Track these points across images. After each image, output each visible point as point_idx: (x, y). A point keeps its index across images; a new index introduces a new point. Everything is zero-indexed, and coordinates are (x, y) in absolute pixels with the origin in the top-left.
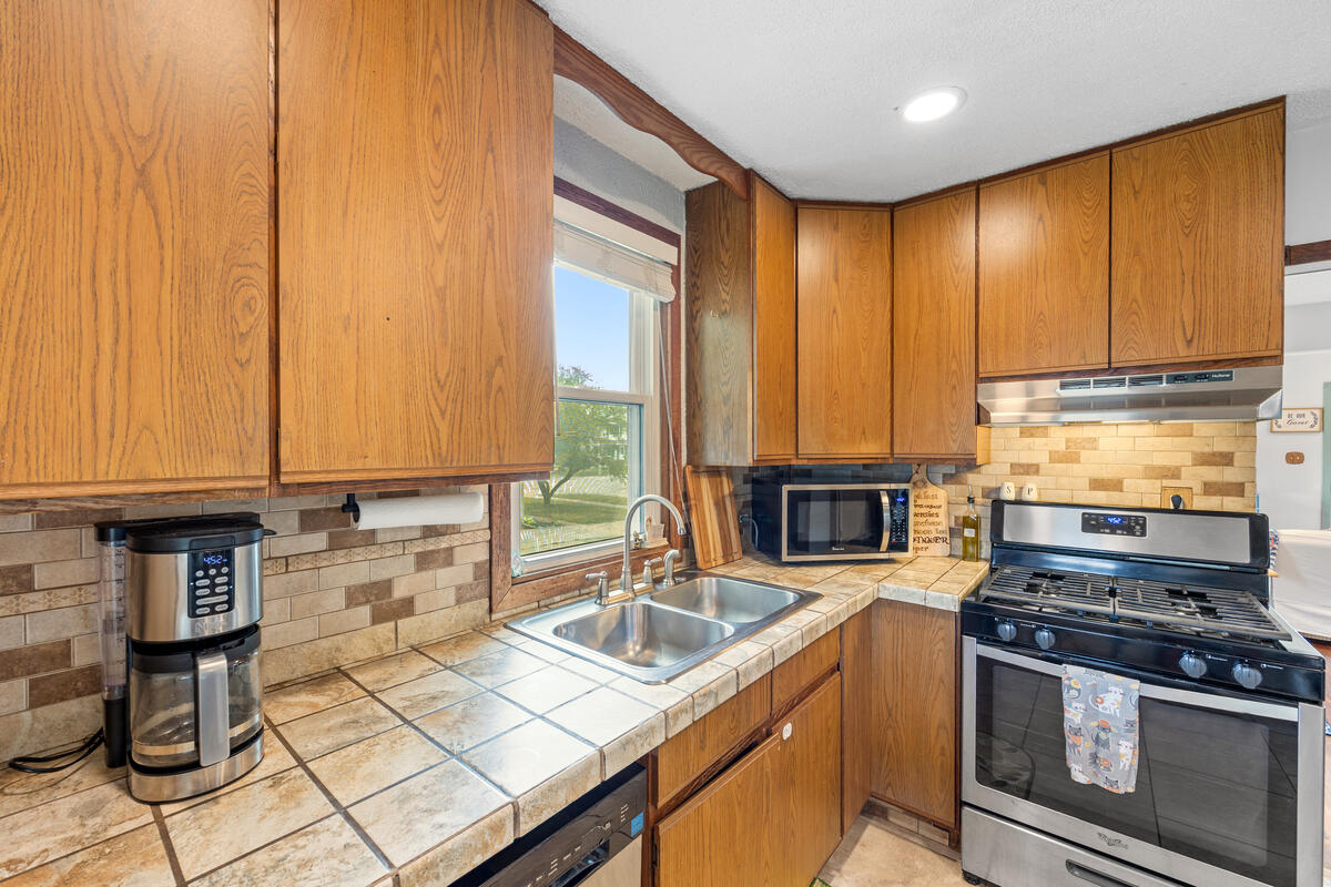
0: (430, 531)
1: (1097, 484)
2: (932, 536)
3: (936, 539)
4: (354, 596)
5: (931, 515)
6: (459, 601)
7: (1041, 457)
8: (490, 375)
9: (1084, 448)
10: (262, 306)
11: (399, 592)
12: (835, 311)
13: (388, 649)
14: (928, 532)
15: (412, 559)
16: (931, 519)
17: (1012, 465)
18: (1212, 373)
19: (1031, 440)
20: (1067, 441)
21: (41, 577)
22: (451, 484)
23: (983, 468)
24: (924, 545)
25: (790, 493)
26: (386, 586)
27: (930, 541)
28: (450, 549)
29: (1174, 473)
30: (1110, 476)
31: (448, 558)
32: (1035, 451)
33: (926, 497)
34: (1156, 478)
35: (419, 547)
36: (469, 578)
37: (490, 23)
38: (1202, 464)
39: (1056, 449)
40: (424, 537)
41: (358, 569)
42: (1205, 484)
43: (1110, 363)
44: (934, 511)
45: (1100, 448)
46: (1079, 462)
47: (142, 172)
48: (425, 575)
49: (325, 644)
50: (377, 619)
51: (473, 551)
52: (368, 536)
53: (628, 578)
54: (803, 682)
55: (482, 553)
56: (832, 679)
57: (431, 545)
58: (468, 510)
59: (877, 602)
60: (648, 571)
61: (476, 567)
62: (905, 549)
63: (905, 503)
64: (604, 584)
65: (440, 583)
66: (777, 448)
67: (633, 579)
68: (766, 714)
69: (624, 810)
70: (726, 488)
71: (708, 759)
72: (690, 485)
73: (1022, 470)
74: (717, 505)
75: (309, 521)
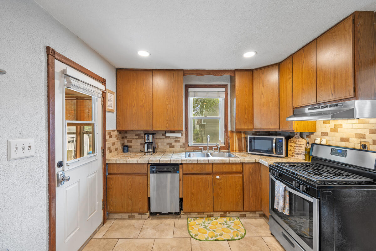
0: (177, 138)
1: (343, 140)
2: (300, 153)
3: (301, 154)
4: (168, 144)
5: (300, 147)
6: (180, 147)
7: (328, 131)
9: (339, 127)
10: (151, 114)
11: (173, 144)
12: (263, 94)
13: (171, 151)
14: (299, 152)
15: (174, 141)
16: (300, 148)
17: (321, 133)
18: (339, 104)
19: (325, 124)
20: (335, 125)
23: (315, 133)
24: (297, 155)
26: (171, 144)
27: (299, 154)
28: (179, 140)
29: (363, 136)
30: (346, 137)
31: (179, 141)
32: (327, 128)
33: (299, 142)
34: (359, 138)
36: (182, 145)
38: (372, 134)
39: (332, 128)
40: (176, 138)
41: (168, 141)
42: (373, 141)
43: (317, 102)
44: (301, 146)
45: (343, 127)
46: (338, 132)
47: (144, 106)
48: (176, 143)
49: (164, 149)
50: (170, 147)
51: (183, 141)
52: (169, 137)
53: (208, 149)
54: (225, 171)
55: (184, 142)
56: (238, 175)
57: (177, 139)
58: (179, 135)
59: (259, 164)
60: (213, 149)
61: (183, 143)
62: (283, 155)
63: (282, 142)
64: (203, 149)
65: (178, 145)
66: (244, 127)
67: (210, 150)
68: (211, 171)
69: (175, 169)
70: (243, 136)
71: (194, 171)
72: (230, 134)
73: (324, 134)
74: (238, 139)
75: (163, 135)
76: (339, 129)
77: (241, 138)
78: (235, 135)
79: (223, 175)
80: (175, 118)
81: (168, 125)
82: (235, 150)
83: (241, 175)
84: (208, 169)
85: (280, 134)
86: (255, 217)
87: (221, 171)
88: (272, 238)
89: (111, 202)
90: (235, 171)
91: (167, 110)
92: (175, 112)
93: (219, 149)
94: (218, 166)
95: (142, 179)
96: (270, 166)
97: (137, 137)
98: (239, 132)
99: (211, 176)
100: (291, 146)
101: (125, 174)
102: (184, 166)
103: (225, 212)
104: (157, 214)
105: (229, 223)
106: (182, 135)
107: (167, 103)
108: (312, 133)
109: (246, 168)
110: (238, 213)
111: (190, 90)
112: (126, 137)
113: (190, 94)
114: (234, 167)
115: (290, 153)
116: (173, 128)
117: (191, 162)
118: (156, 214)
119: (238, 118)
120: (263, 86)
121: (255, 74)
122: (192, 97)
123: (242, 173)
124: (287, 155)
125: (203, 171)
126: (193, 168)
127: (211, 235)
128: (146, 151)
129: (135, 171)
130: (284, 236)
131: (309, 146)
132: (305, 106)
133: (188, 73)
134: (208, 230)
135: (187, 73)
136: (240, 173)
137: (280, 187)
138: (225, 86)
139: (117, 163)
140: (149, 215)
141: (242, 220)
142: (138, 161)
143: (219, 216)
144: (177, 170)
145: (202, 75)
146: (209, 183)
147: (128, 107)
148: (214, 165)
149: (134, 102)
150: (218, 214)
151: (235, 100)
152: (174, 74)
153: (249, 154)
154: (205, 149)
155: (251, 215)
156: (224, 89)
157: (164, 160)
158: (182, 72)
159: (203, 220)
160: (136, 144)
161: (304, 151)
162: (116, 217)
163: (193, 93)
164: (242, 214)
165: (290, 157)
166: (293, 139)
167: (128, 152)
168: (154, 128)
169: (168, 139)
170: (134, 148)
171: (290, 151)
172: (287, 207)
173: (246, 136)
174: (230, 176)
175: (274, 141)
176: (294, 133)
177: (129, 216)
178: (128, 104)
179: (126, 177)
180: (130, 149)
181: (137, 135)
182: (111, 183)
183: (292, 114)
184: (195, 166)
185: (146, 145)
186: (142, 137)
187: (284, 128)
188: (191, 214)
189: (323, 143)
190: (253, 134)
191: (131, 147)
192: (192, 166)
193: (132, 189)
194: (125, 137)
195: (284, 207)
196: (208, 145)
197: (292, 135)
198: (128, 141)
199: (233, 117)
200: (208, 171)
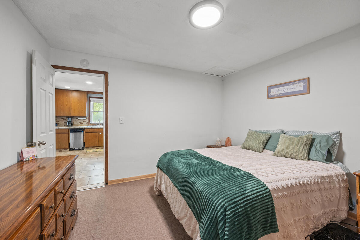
0: (84, 120)
4: (79, 122)
6: (86, 124)
13: (81, 126)
26: (81, 122)
31: (85, 121)
47: (67, 105)
49: (77, 125)
50: (81, 124)
52: (80, 119)
53: (99, 125)
55: (88, 122)
58: (85, 119)
60: (102, 125)
64: (97, 125)
68: (97, 131)
71: (90, 131)
75: (77, 118)
80: (82, 111)
81: (79, 114)
84: (96, 130)
87: (102, 131)
91: (79, 108)
92: (83, 109)
95: (65, 135)
97: (62, 119)
99: (97, 133)
102: (86, 130)
104: (73, 150)
106: (87, 118)
107: (79, 104)
111: (91, 99)
113: (91, 101)
116: (82, 115)
125: (94, 131)
126: (89, 130)
128: (68, 124)
129: (62, 132)
135: (89, 93)
140: (69, 150)
142: (64, 128)
144: (82, 131)
145: (96, 94)
146: (96, 136)
147: (58, 106)
148: (99, 129)
149: (61, 104)
152: (83, 93)
158: (86, 92)
159: (94, 150)
160: (62, 122)
163: (93, 101)
168: (72, 115)
170: (61, 125)
177: (59, 150)
181: (62, 118)
184: (90, 129)
185: (68, 122)
186: (65, 120)
188: (89, 148)
191: (59, 124)
193: (61, 139)
196: (99, 123)
198: (57, 121)
200: (96, 131)
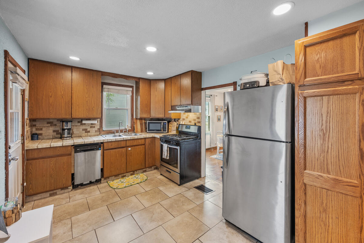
0: (92, 124)
4: (83, 130)
6: (95, 132)
8: (93, 108)
10: (71, 105)
11: (88, 130)
12: (156, 96)
13: (87, 136)
15: (90, 127)
17: (182, 119)
19: (184, 115)
20: (187, 115)
21: (57, 125)
22: (94, 119)
25: (148, 122)
26: (86, 129)
27: (174, 130)
29: (195, 120)
30: (190, 120)
31: (94, 127)
32: (184, 117)
33: (174, 124)
35: (91, 126)
36: (97, 130)
37: (93, 76)
39: (186, 117)
41: (84, 127)
42: (198, 122)
43: (180, 104)
44: (174, 126)
47: (63, 97)
48: (91, 129)
49: (80, 134)
50: (86, 132)
51: (98, 127)
52: (85, 124)
53: (119, 132)
54: (134, 144)
56: (142, 146)
57: (92, 126)
58: (95, 122)
59: (154, 137)
60: (123, 132)
61: (98, 128)
62: (166, 131)
63: (166, 124)
64: (115, 132)
65: (93, 130)
66: (145, 116)
67: (120, 132)
68: (125, 146)
69: (98, 147)
70: (143, 122)
71: (112, 147)
72: (135, 121)
73: (184, 119)
74: (140, 124)
75: (79, 122)
76: (189, 117)
77: (142, 123)
78: (138, 121)
79: (133, 147)
80: (94, 108)
81: (87, 114)
82: (138, 131)
83: (144, 146)
84: (123, 144)
85: (164, 120)
86: (152, 170)
87: (132, 145)
88: (161, 176)
89: (31, 185)
90: (140, 143)
91: (87, 102)
92: (94, 104)
93: (127, 131)
94: (130, 141)
96: (160, 137)
97: (49, 125)
98: (141, 119)
99: (125, 149)
100: (170, 126)
101: (47, 157)
102: (105, 144)
103: (134, 171)
104: (79, 187)
105: (137, 176)
106: (97, 122)
107: (87, 96)
108: (179, 119)
109: (147, 141)
110: (141, 170)
111: (105, 86)
112: (35, 126)
113: (105, 90)
114: (140, 141)
115: (169, 130)
116: (88, 116)
117: (111, 141)
118: (78, 185)
119: (141, 110)
120: (156, 91)
121: (152, 82)
122: (106, 92)
123: (144, 144)
124: (168, 132)
125: (120, 146)
126: (112, 145)
127: (128, 184)
129: (58, 153)
130: (167, 171)
131: (178, 126)
132: (176, 106)
133: (106, 74)
134: (125, 183)
135: (104, 75)
136: (143, 145)
137: (165, 146)
138: (132, 87)
139: (38, 148)
140: (72, 188)
141: (145, 173)
142: (63, 144)
143: (130, 174)
144: (99, 148)
145: (116, 78)
146: (123, 154)
147: (44, 97)
148: (127, 141)
149: (51, 93)
150: (129, 174)
151: (139, 98)
152: (94, 74)
153: (147, 133)
154: (117, 131)
155: (150, 169)
156: (131, 89)
157: (88, 141)
158: (101, 73)
159: (120, 180)
160: (48, 131)
161: (176, 128)
162: (34, 199)
163: (107, 90)
164: (144, 171)
165: (170, 132)
166: (171, 123)
167: (38, 139)
168: (73, 117)
169: (84, 126)
170: (45, 136)
171: (170, 129)
172: (168, 155)
173: (146, 122)
174: (137, 147)
175: (162, 124)
176: (171, 119)
177: (50, 194)
178: (44, 94)
179: (48, 159)
180: (40, 137)
181: (48, 123)
182: (30, 168)
183: (171, 109)
184: (113, 143)
187: (167, 116)
188: (110, 178)
189: (183, 124)
190: (149, 121)
191: (41, 134)
192: (111, 143)
193: (55, 169)
194: (33, 125)
195: (167, 156)
196: (119, 129)
197: (170, 120)
198: (37, 129)
199: (138, 109)
200: (123, 146)
